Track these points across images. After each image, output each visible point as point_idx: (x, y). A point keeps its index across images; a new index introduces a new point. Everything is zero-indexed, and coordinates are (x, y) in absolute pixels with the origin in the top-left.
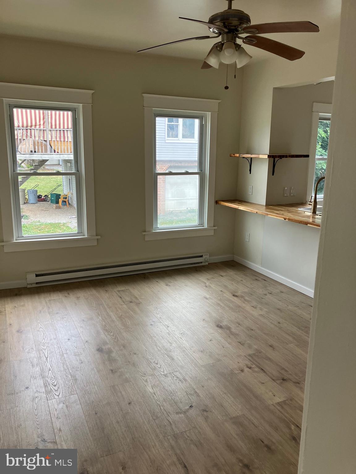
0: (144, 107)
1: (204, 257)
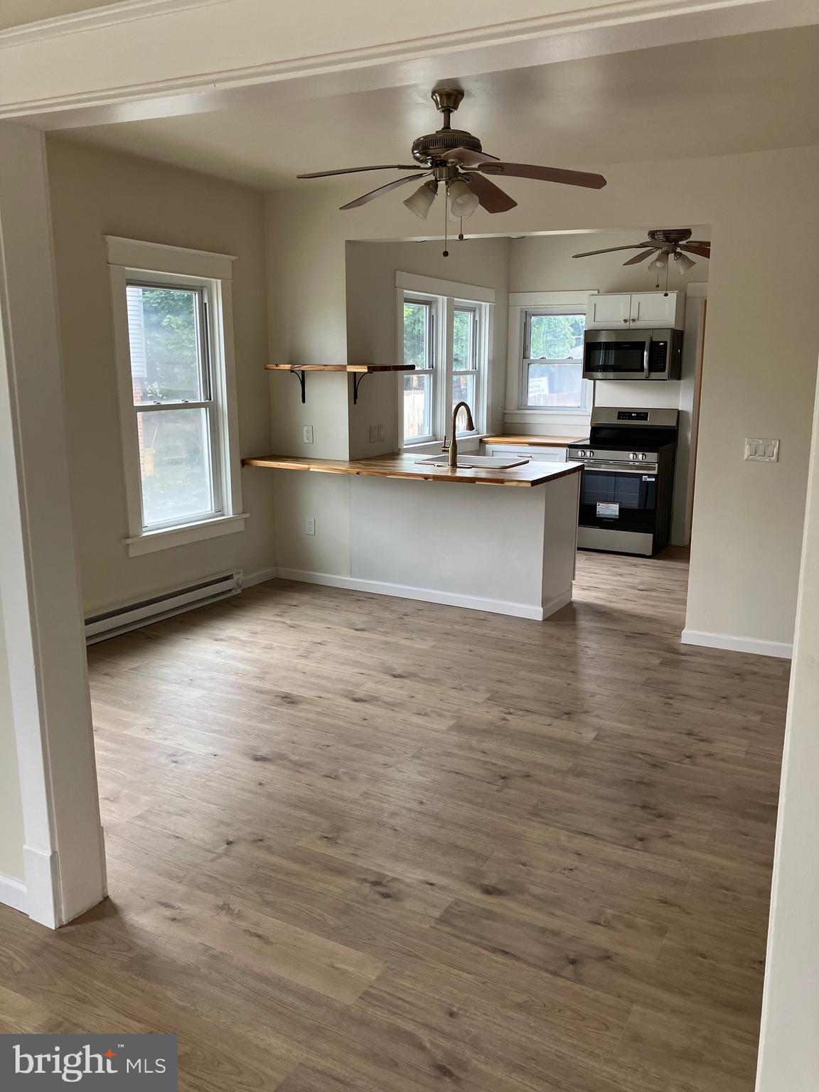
0: (109, 265)
1: (236, 577)
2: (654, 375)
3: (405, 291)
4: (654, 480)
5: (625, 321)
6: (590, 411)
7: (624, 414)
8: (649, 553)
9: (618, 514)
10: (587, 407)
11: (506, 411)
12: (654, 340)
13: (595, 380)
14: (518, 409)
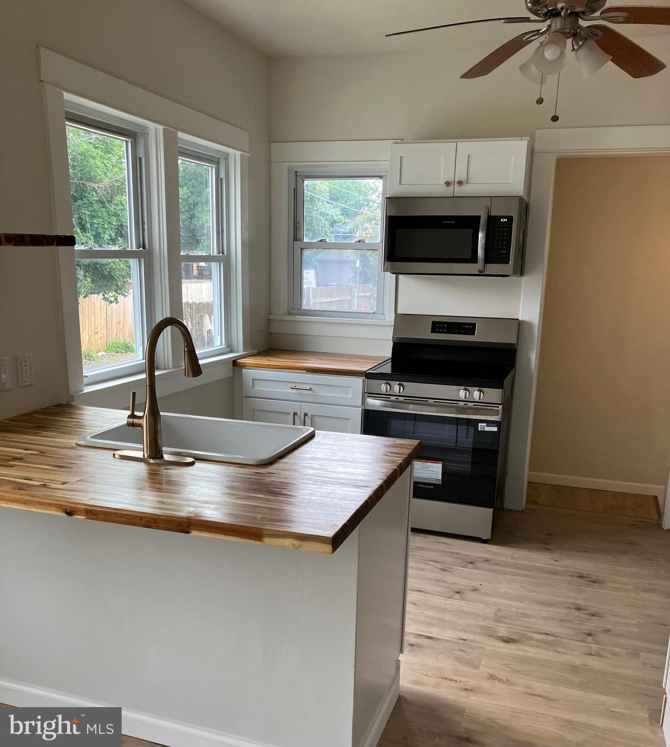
2: (493, 268)
3: (67, 96)
4: (495, 429)
5: (448, 184)
6: (390, 318)
7: (440, 325)
8: (487, 535)
9: (440, 478)
10: (386, 312)
11: (271, 317)
12: (492, 214)
13: (397, 274)
14: (289, 314)
